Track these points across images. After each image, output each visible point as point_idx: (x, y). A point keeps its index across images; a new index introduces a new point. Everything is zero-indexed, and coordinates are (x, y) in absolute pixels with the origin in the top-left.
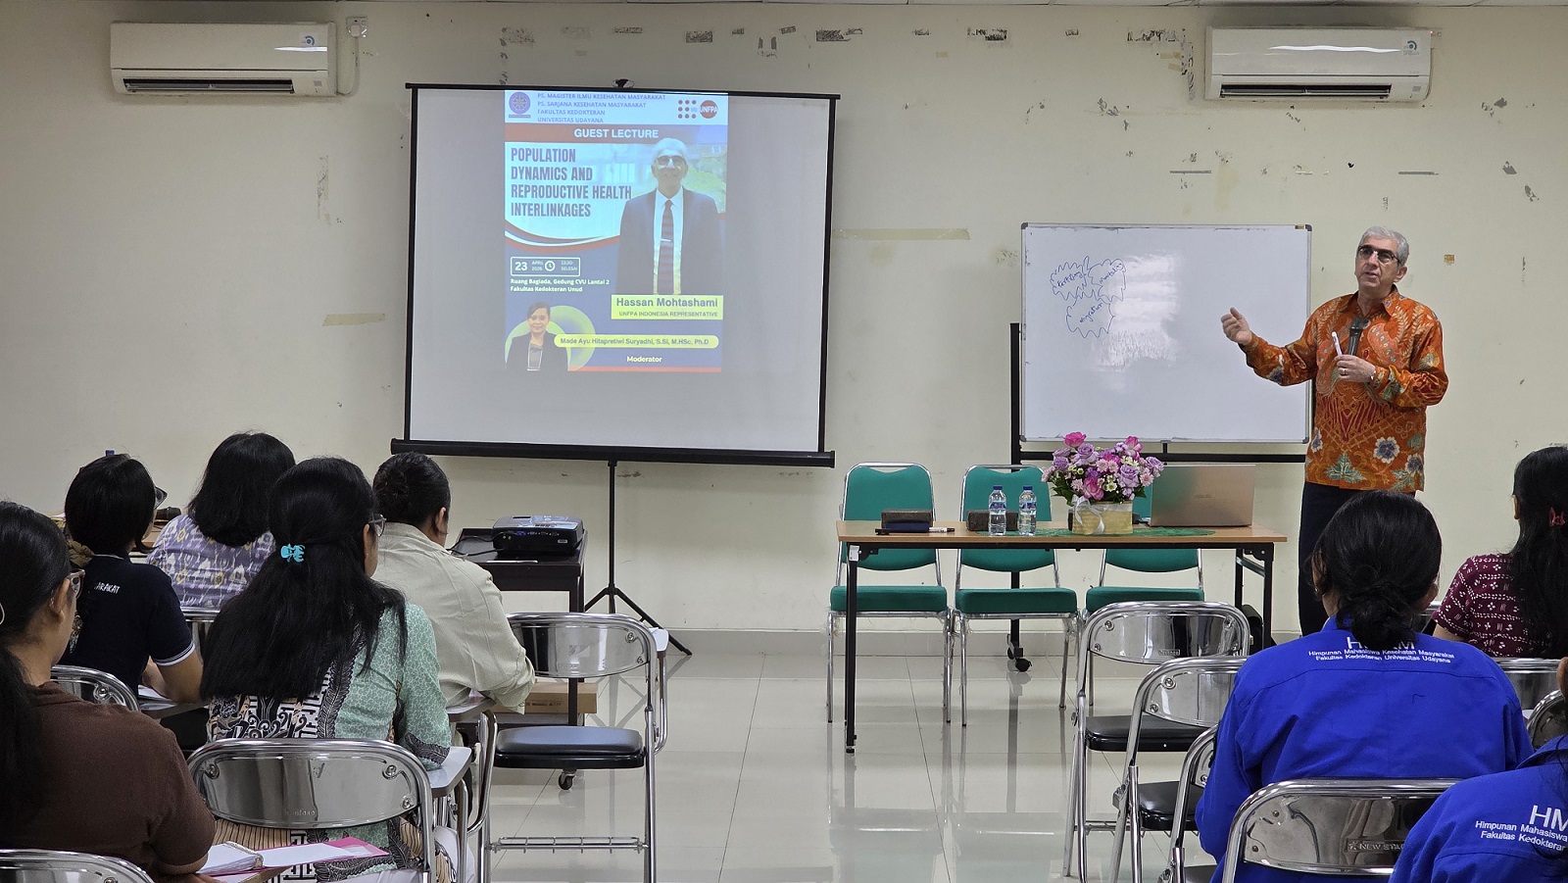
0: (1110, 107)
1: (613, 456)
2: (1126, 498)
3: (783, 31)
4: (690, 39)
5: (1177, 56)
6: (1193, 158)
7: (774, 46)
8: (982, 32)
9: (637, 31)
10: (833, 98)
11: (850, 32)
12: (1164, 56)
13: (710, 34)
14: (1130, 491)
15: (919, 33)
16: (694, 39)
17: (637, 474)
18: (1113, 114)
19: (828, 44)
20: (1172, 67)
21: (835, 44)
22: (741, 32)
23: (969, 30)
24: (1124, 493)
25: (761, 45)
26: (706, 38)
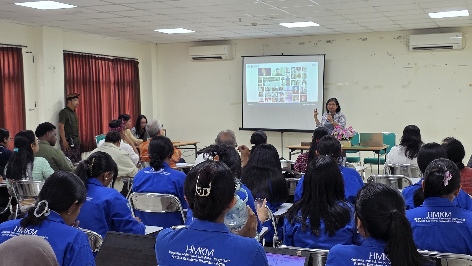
0: (390, 54)
1: (282, 131)
2: (347, 140)
3: (319, 41)
4: (300, 44)
5: (405, 42)
6: (409, 64)
7: (317, 44)
8: (361, 39)
9: (289, 43)
10: (325, 55)
11: (333, 40)
12: (402, 42)
13: (304, 43)
14: (348, 138)
15: (347, 40)
16: (301, 44)
17: (290, 135)
18: (390, 55)
19: (328, 43)
20: (404, 44)
21: (330, 43)
22: (310, 42)
23: (358, 39)
24: (346, 138)
25: (314, 44)
26: (303, 43)
